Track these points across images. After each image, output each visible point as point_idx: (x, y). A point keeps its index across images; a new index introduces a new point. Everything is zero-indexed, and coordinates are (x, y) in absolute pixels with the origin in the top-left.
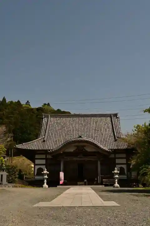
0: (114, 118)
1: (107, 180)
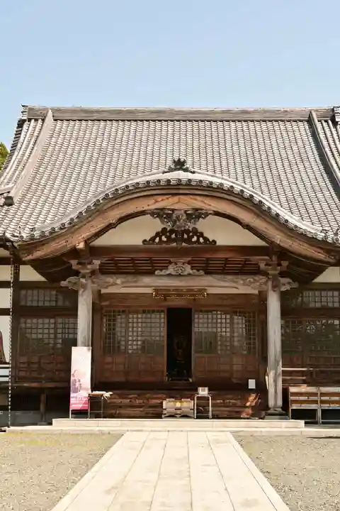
0: (325, 124)
1: (312, 389)
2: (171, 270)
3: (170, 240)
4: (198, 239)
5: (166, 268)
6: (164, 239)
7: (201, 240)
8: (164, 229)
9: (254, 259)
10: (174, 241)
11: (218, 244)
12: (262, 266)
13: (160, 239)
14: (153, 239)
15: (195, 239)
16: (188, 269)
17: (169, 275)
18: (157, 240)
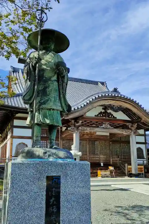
2: (104, 126)
3: (103, 116)
4: (111, 116)
5: (102, 125)
6: (101, 115)
7: (112, 117)
8: (101, 112)
9: (128, 124)
10: (104, 116)
11: (117, 118)
12: (130, 126)
13: (100, 115)
14: (98, 115)
15: (110, 116)
16: (109, 126)
17: (103, 128)
18: (99, 115)
